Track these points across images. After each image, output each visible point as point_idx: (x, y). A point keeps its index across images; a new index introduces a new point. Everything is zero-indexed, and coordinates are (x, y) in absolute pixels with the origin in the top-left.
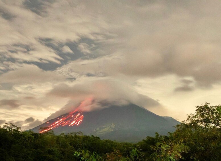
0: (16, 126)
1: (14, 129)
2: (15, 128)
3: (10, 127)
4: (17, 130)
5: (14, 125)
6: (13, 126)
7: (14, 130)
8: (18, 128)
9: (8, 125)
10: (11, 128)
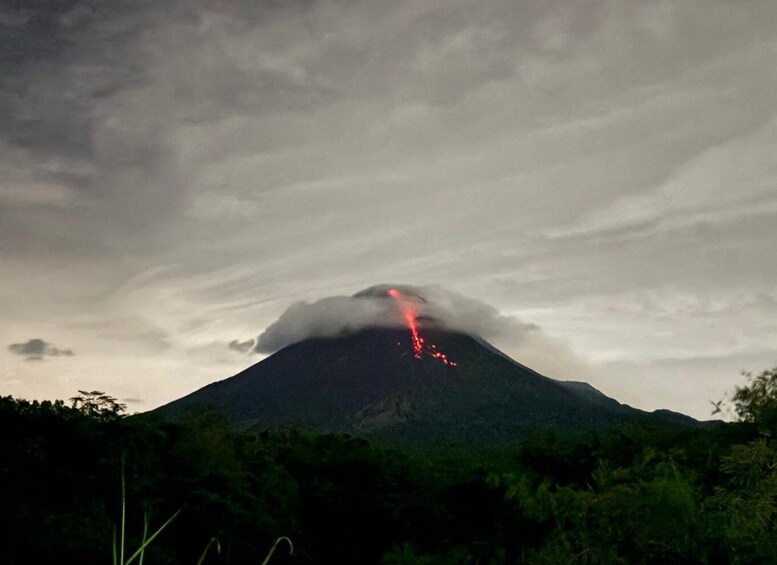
0: (111, 401)
1: (106, 410)
2: (109, 407)
3: (92, 402)
4: (113, 414)
5: (105, 398)
6: (101, 401)
7: (103, 410)
8: (117, 406)
9: (86, 397)
10: (96, 406)
